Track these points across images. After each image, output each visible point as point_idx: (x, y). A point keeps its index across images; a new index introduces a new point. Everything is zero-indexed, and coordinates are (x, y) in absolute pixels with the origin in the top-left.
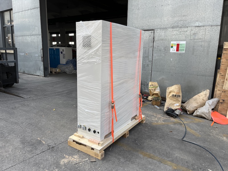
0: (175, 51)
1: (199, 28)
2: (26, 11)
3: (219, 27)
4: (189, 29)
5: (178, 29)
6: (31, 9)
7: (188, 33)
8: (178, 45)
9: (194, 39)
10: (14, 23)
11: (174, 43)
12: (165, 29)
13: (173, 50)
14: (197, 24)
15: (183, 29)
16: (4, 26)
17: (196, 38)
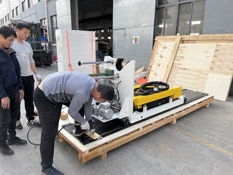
0: (135, 43)
1: (145, 27)
2: (64, 17)
3: (153, 27)
4: (141, 28)
5: (136, 28)
6: (66, 15)
7: (140, 31)
8: (136, 38)
9: (143, 35)
10: (58, 25)
11: (134, 37)
12: (130, 28)
13: (134, 42)
14: (144, 25)
15: (138, 28)
16: (53, 27)
17: (144, 34)
